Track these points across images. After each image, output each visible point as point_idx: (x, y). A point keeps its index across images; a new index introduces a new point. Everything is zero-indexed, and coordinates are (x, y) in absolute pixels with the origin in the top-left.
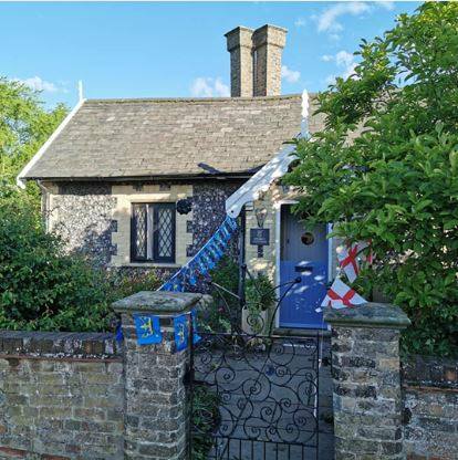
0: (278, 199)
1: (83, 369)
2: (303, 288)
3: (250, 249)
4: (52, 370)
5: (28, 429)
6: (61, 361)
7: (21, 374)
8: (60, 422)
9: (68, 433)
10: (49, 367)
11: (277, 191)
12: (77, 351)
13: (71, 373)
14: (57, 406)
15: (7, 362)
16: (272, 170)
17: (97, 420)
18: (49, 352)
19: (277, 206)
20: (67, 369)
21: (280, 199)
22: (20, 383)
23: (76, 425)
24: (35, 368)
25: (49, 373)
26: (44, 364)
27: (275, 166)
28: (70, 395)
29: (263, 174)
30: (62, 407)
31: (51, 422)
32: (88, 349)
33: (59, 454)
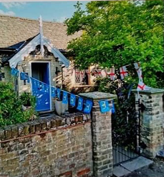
0: (30, 60)
1: (75, 129)
2: (41, 96)
3: (20, 82)
4: (62, 133)
5: (51, 166)
6: (65, 128)
7: (47, 140)
8: (66, 156)
9: (70, 160)
10: (60, 133)
11: (30, 57)
12: (72, 122)
13: (70, 132)
14: (65, 150)
15: (39, 136)
16: (29, 48)
17: (81, 149)
18: (60, 126)
19: (30, 63)
20: (68, 132)
21: (31, 60)
22: (47, 144)
23: (73, 155)
24: (54, 135)
25: (61, 136)
26: (58, 132)
27: (30, 46)
28: (70, 142)
29: (25, 50)
30: (67, 149)
31: (62, 158)
32: (77, 120)
33: (67, 171)
